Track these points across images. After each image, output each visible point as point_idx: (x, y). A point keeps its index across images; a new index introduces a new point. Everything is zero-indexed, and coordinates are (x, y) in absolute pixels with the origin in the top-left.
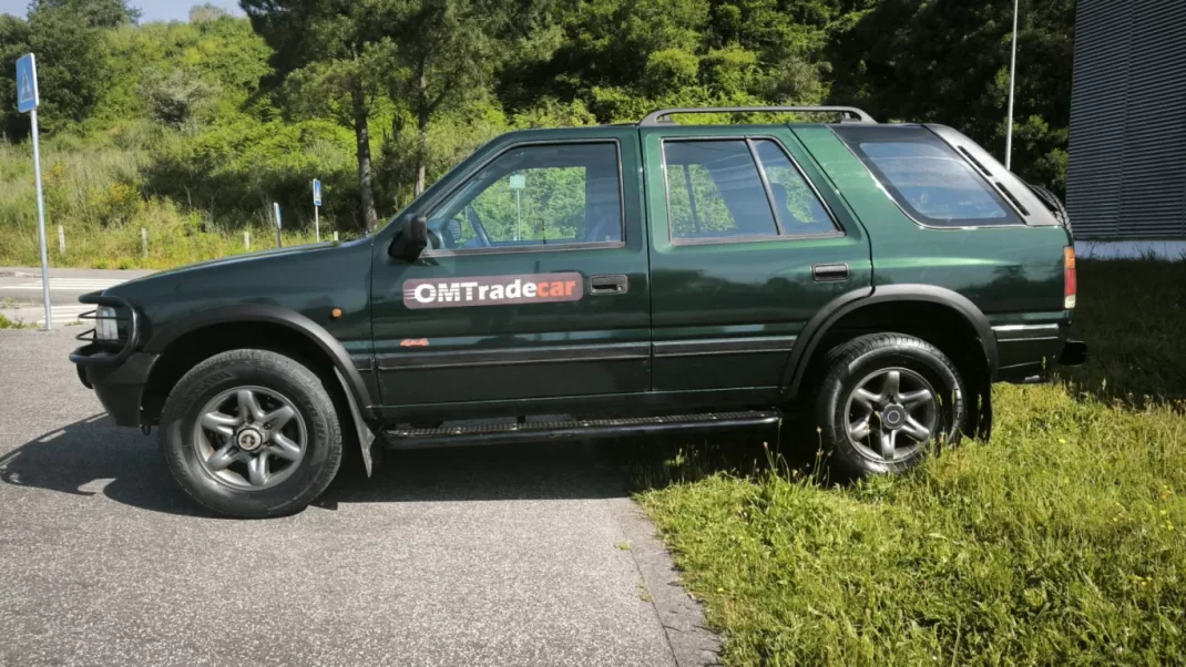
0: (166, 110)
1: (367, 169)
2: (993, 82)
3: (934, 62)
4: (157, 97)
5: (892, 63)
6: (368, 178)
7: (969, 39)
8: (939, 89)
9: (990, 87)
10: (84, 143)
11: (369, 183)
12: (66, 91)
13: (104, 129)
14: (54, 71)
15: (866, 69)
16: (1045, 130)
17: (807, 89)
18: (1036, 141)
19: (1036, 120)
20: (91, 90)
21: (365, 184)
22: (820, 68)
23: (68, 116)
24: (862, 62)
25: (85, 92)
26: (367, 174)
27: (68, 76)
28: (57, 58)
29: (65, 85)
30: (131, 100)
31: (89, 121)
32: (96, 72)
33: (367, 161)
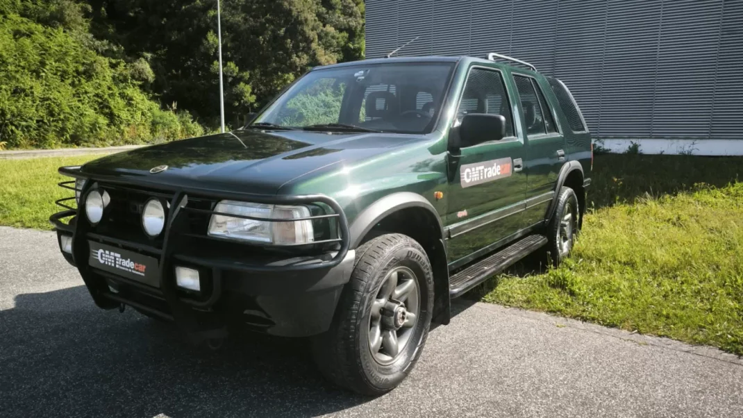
2: (206, 39)
3: (165, 19)
5: (131, 14)
7: (185, 9)
8: (171, 38)
9: (204, 41)
15: (106, 14)
16: (237, 71)
17: (75, 21)
18: (233, 77)
19: (232, 65)
22: (82, 7)
24: (103, 9)
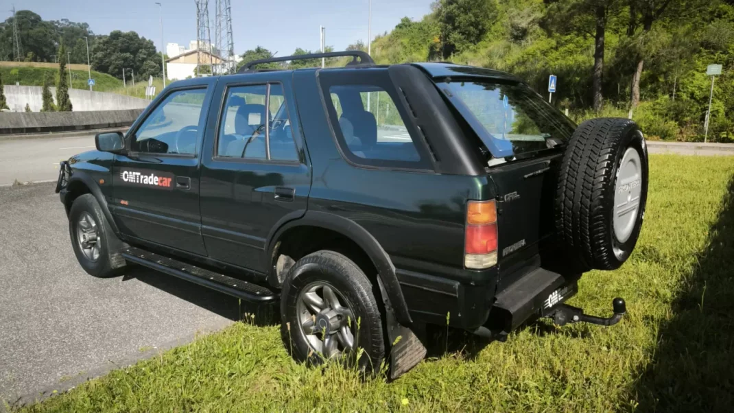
0: (515, 33)
1: (600, 65)
4: (512, 26)
6: (599, 72)
10: (475, 56)
11: (599, 76)
12: (472, 27)
13: (486, 47)
14: (467, 17)
20: (483, 25)
21: (597, 75)
23: (471, 42)
25: (480, 27)
26: (599, 69)
27: (473, 19)
28: (470, 10)
29: (472, 24)
30: (502, 30)
31: (481, 44)
32: (487, 15)
33: (601, 60)
